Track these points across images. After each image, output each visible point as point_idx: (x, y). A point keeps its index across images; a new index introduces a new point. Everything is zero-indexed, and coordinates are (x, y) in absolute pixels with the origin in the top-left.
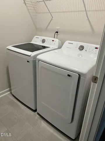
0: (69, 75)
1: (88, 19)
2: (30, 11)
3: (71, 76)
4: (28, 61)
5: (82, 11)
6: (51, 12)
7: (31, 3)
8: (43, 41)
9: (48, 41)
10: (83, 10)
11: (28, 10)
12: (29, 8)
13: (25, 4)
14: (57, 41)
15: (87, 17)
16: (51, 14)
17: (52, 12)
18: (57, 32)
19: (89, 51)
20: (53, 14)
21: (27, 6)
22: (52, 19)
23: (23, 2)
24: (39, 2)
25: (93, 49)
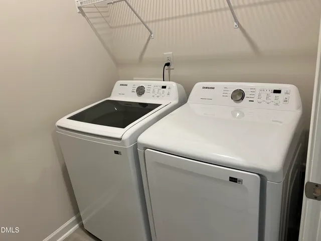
0: (233, 180)
1: (239, 24)
2: (96, 26)
3: (240, 181)
4: (116, 152)
5: (221, 10)
6: (145, 20)
7: (95, 10)
8: (140, 91)
9: (152, 89)
10: (222, 7)
11: (92, 25)
12: (92, 21)
13: (84, 15)
14: (172, 86)
15: (236, 21)
16: (147, 25)
17: (149, 22)
18: (168, 64)
19: (259, 100)
20: (150, 26)
21: (88, 19)
22: (150, 36)
23: (78, 11)
24: (114, 2)
25: (268, 96)
